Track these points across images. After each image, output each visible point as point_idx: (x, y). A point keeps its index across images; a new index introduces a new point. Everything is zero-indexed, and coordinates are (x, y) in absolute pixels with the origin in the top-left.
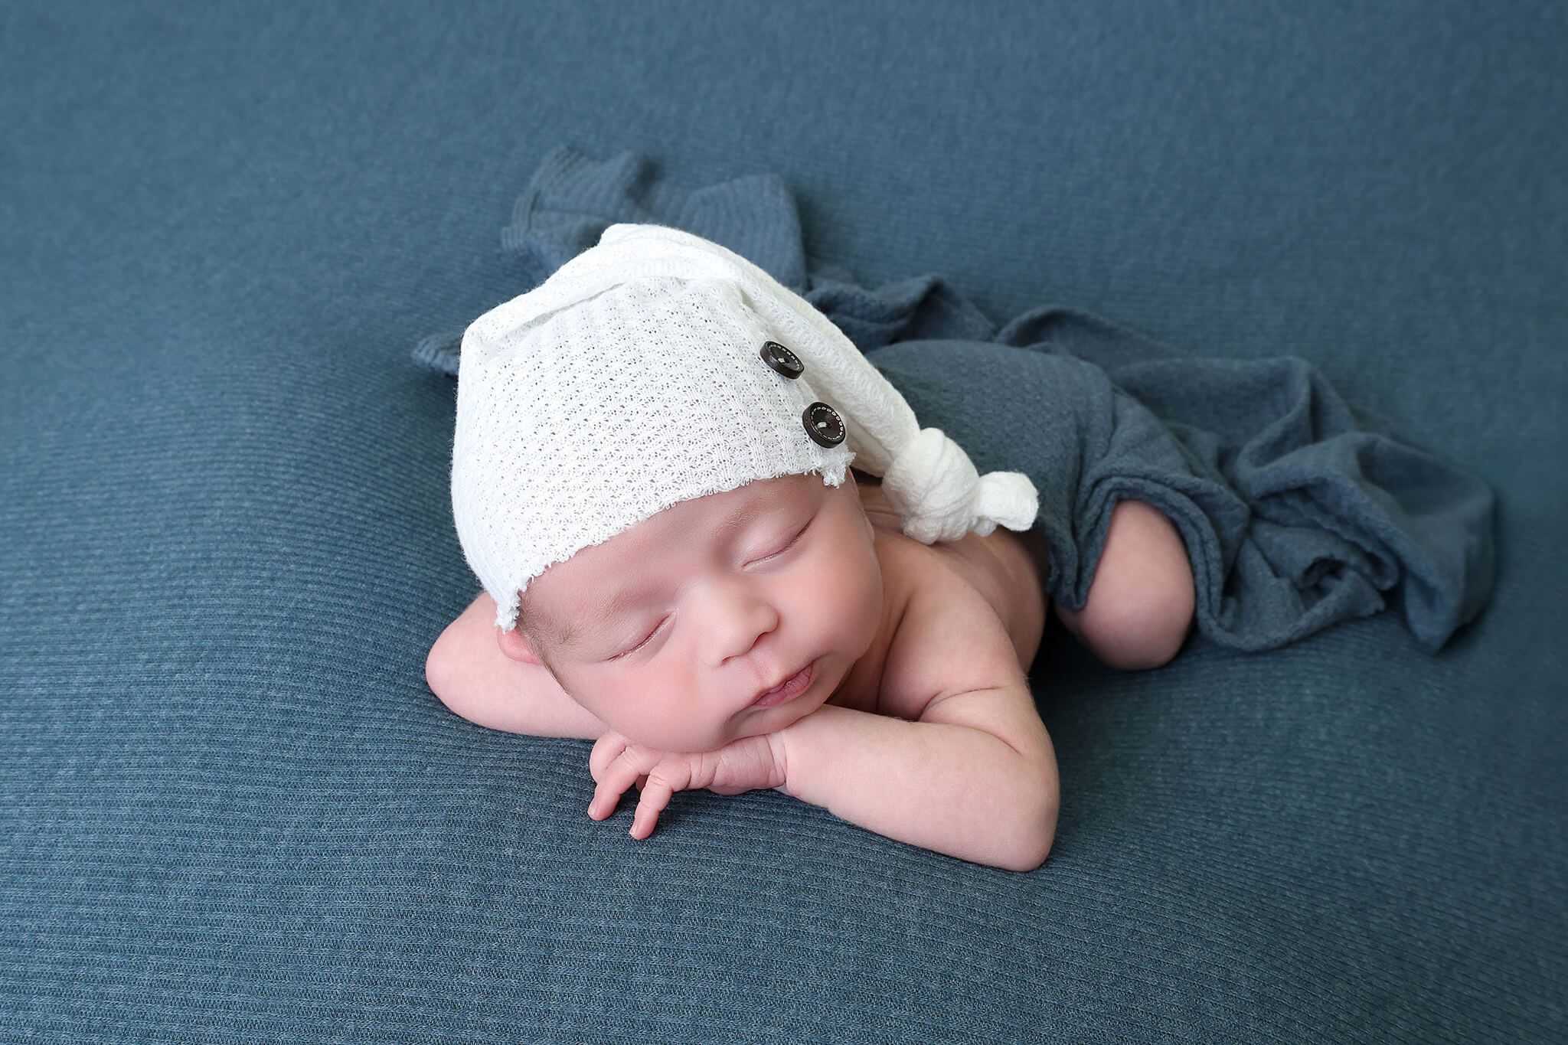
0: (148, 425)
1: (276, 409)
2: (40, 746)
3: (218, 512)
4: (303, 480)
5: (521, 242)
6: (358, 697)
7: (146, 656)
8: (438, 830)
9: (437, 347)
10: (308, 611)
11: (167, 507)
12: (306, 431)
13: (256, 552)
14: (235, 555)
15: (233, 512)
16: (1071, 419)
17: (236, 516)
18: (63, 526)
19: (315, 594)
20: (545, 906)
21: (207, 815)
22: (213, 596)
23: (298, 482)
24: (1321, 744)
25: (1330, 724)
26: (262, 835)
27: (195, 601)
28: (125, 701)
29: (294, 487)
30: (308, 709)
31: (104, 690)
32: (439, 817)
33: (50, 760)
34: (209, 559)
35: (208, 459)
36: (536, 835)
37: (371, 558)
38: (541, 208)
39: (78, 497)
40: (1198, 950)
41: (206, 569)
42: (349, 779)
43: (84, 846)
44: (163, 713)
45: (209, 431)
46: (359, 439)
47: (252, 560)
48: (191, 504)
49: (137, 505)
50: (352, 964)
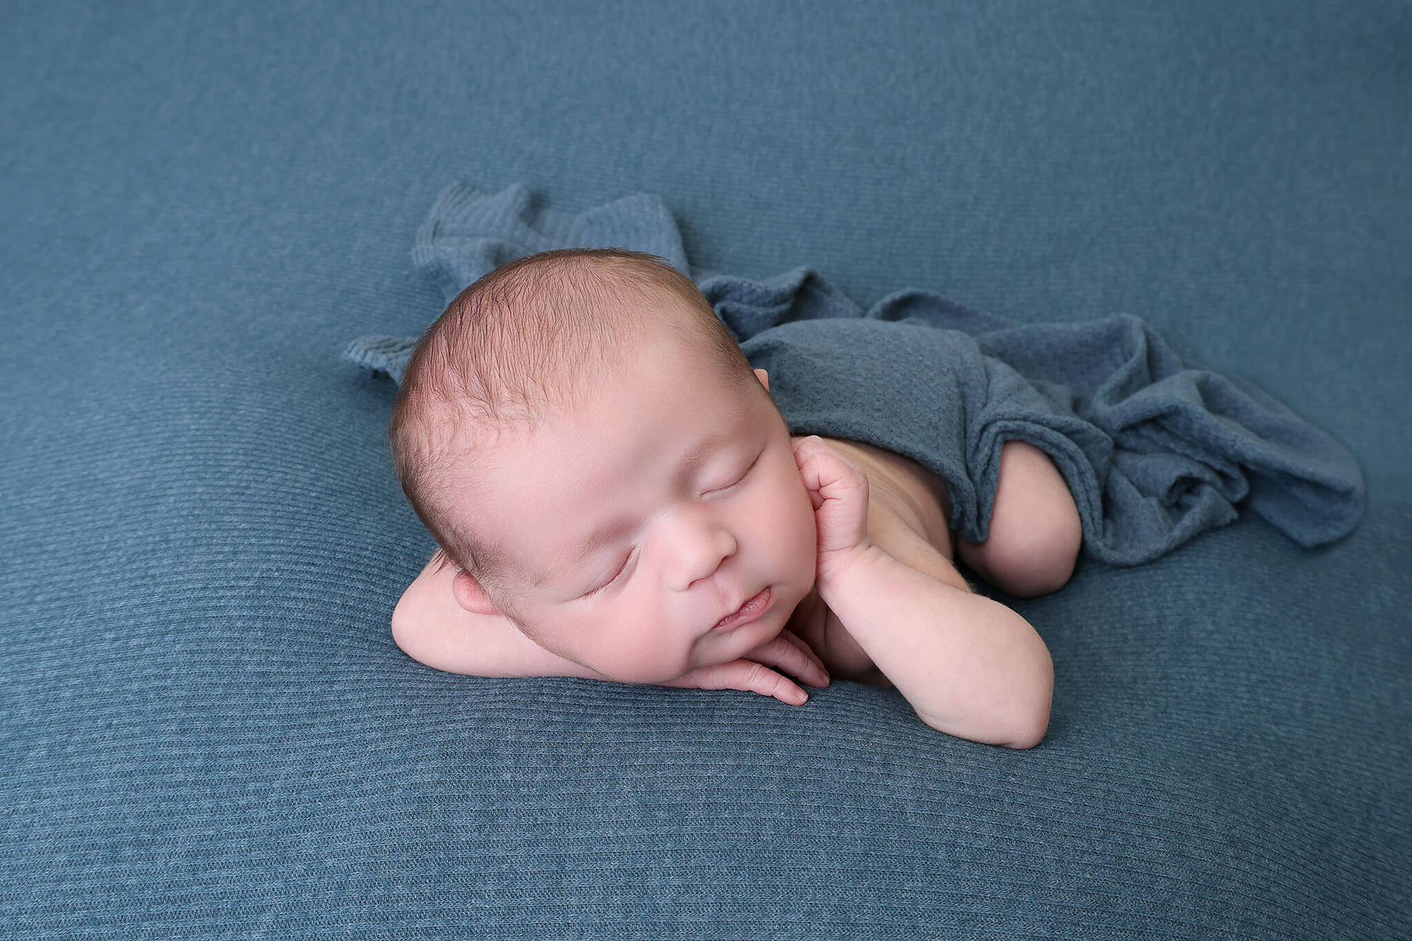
0: (90, 433)
1: (218, 408)
2: (7, 731)
3: (172, 499)
4: (253, 465)
5: (431, 258)
6: (333, 654)
7: (112, 635)
8: (434, 764)
9: (366, 347)
10: (275, 579)
11: (118, 500)
12: (249, 424)
13: (215, 530)
14: (194, 534)
15: (187, 497)
16: (951, 375)
17: (190, 501)
18: (14, 528)
19: (279, 562)
20: (551, 824)
21: (191, 778)
22: (176, 573)
23: (248, 467)
24: (1211, 633)
25: (1214, 616)
26: (251, 791)
27: (159, 580)
28: (94, 679)
29: (245, 472)
30: (284, 670)
31: (71, 671)
32: (432, 751)
33: (19, 744)
34: (167, 541)
35: (155, 455)
36: (532, 759)
37: (329, 528)
38: (442, 235)
39: (25, 501)
40: (1168, 803)
41: (165, 550)
42: (336, 728)
43: (62, 823)
44: (135, 686)
45: (153, 431)
46: (301, 429)
47: (211, 538)
48: (143, 495)
49: (87, 502)
50: (360, 902)
